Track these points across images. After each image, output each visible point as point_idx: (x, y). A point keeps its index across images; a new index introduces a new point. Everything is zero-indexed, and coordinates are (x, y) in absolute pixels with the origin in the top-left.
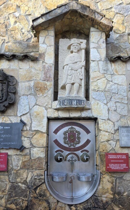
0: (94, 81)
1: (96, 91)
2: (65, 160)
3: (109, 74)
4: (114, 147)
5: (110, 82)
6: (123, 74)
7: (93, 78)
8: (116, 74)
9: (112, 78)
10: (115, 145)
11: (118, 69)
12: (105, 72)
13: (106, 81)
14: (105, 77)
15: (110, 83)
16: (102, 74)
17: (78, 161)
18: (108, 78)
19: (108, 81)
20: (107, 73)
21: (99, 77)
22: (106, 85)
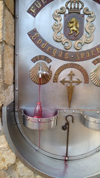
2: (56, 80)
17: (85, 83)
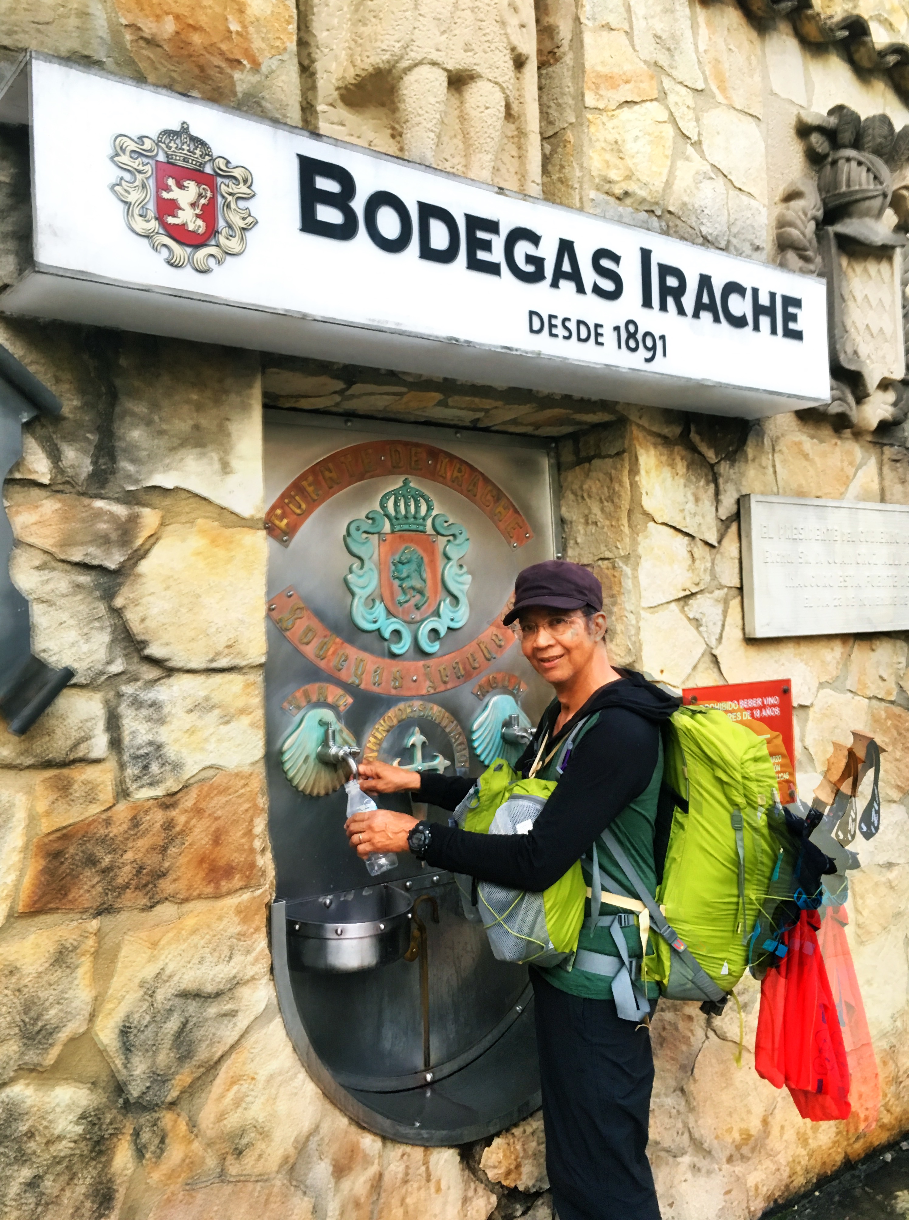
0: (601, 106)
1: (613, 195)
3: (681, 83)
4: (713, 643)
5: (690, 150)
6: (751, 112)
7: (599, 75)
8: (720, 98)
9: (698, 120)
10: (718, 630)
11: (726, 66)
12: (663, 59)
13: (669, 130)
14: (662, 97)
15: (687, 159)
16: (645, 62)
18: (677, 114)
19: (680, 140)
20: (674, 73)
21: (627, 82)
22: (669, 163)
